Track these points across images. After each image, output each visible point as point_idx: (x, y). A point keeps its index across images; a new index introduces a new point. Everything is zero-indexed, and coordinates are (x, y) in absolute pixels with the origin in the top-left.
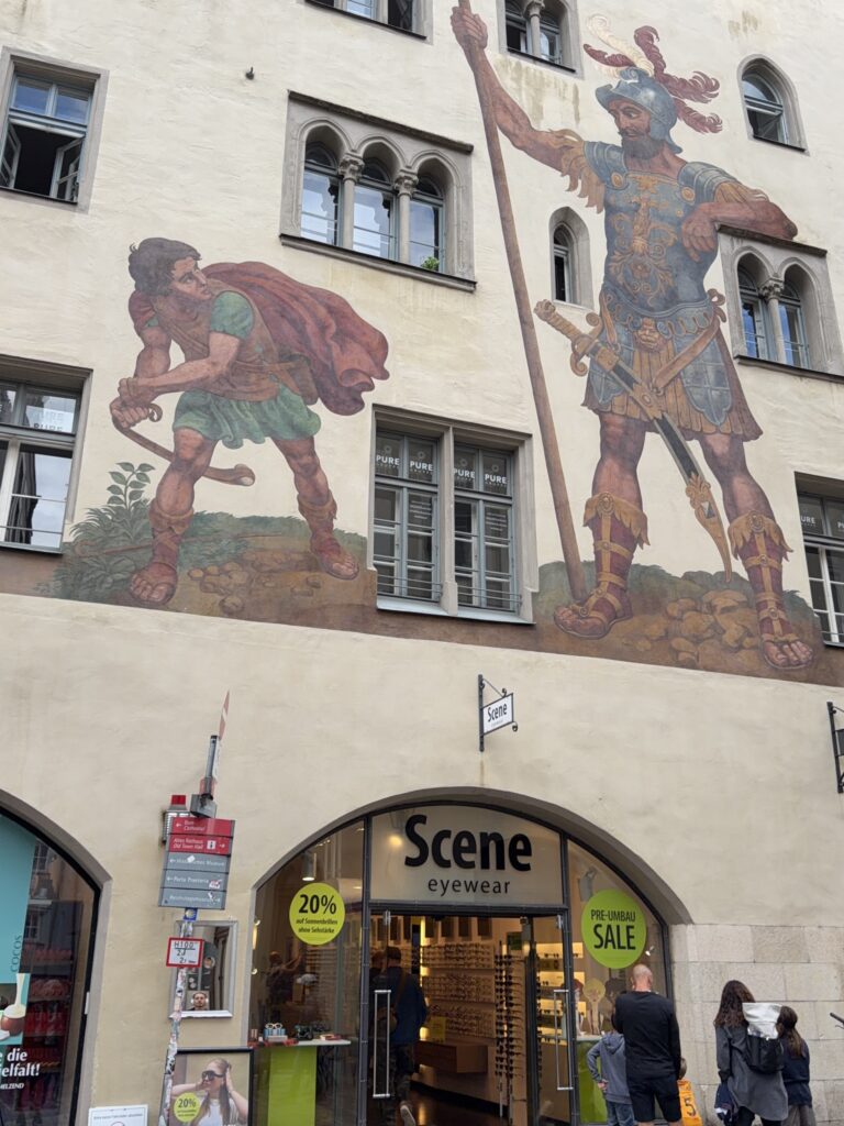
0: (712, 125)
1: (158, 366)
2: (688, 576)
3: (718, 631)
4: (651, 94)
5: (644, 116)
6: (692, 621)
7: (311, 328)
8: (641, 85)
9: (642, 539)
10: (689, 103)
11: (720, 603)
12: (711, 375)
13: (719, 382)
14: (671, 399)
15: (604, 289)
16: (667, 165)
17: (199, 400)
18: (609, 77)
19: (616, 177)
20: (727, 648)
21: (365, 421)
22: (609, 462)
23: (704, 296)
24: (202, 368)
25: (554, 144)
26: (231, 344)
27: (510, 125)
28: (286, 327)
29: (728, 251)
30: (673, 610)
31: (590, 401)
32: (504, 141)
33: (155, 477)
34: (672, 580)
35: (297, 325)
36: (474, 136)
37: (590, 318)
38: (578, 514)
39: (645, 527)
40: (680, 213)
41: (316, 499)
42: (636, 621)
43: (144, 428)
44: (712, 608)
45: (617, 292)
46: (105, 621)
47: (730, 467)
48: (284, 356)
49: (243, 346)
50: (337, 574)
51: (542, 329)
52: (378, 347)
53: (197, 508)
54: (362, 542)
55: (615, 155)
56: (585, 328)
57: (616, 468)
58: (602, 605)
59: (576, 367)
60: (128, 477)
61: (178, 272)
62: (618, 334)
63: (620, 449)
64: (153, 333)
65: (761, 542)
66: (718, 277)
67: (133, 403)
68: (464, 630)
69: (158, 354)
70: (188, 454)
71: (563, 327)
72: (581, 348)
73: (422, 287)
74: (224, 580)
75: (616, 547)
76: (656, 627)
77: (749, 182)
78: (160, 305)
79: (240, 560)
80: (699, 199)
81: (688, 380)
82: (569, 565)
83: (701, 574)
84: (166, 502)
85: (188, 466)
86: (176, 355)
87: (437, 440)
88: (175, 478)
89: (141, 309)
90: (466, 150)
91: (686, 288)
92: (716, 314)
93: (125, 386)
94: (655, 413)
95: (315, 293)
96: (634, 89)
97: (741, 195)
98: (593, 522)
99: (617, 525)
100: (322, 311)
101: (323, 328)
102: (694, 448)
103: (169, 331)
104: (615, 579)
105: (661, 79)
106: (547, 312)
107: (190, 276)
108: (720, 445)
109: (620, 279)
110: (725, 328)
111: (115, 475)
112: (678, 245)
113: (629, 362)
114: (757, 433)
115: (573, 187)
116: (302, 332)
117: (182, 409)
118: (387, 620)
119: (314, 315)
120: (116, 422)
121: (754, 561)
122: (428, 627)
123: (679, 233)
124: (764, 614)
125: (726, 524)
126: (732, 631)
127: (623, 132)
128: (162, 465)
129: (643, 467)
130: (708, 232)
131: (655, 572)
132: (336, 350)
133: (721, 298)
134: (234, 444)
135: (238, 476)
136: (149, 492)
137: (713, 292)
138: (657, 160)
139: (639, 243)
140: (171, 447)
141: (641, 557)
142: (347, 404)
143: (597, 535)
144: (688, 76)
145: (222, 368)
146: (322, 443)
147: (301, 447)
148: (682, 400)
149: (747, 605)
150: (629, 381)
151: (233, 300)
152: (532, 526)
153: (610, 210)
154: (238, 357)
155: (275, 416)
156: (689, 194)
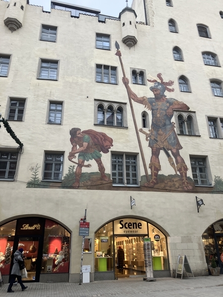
0: (173, 90)
1: (75, 149)
2: (169, 176)
3: (174, 185)
4: (160, 86)
5: (159, 91)
6: (170, 184)
7: (100, 139)
8: (158, 85)
9: (160, 170)
10: (168, 87)
11: (175, 180)
12: (173, 138)
13: (174, 139)
14: (165, 143)
15: (152, 125)
16: (163, 100)
17: (82, 154)
18: (152, 84)
19: (154, 104)
20: (176, 188)
21: (109, 154)
22: (153, 156)
23: (171, 123)
24: (82, 148)
25: (142, 100)
26: (87, 144)
27: (133, 98)
28: (96, 140)
29: (176, 114)
30: (166, 182)
31: (149, 146)
32: (132, 100)
33: (75, 167)
34: (166, 176)
35: (98, 139)
36: (127, 101)
37: (149, 131)
38: (148, 166)
39: (160, 167)
40: (166, 108)
41: (101, 168)
42: (159, 185)
43: (73, 160)
44: (173, 181)
45: (154, 125)
46: (69, 192)
47: (176, 155)
48: (96, 145)
49: (88, 144)
50: (106, 181)
51: (140, 133)
52: (111, 141)
53: (82, 172)
54: (110, 175)
55: (153, 99)
56: (148, 132)
57: (155, 157)
58: (153, 182)
59: (147, 140)
60: (71, 168)
61: (77, 133)
62: (154, 133)
63: (155, 154)
64: (74, 144)
65: (183, 168)
66: (174, 120)
67: (72, 155)
68: (128, 189)
69: (75, 147)
70: (80, 163)
71: (144, 133)
72: (147, 136)
73: (118, 129)
74: (87, 184)
75: (155, 172)
76: (163, 185)
77: (180, 100)
78: (75, 139)
79: (89, 180)
80: (170, 105)
81: (168, 140)
82: (146, 175)
83: (171, 175)
84: (77, 172)
85: (81, 165)
86: (78, 147)
87: (122, 155)
88: (78, 167)
89: (72, 140)
90: (126, 104)
91: (168, 122)
92: (173, 126)
93: (70, 153)
94: (162, 146)
95: (100, 133)
96: (157, 86)
97: (178, 103)
98: (151, 167)
99: (155, 167)
100: (101, 136)
101: (102, 139)
102: (170, 152)
103: (77, 143)
104: (155, 177)
105: (163, 83)
106: (141, 130)
107: (79, 133)
108: (174, 151)
109: (155, 123)
110: (175, 129)
111: (69, 168)
112: (166, 115)
113: (157, 138)
114: (182, 148)
115: (145, 107)
116: (98, 140)
117: (79, 156)
118: (115, 188)
119: (100, 137)
120: (69, 159)
121: (182, 172)
122: (121, 188)
123: (166, 112)
124: (183, 181)
125: (176, 165)
126: (177, 185)
127: (155, 95)
128: (76, 165)
129: (160, 157)
130: (172, 111)
131: (163, 175)
132: (104, 142)
133: (174, 123)
134: (88, 161)
135: (88, 166)
136: (75, 170)
137: (173, 123)
138: (161, 99)
139: (158, 115)
140: (78, 162)
141: (160, 173)
142: (106, 151)
143: (151, 170)
144: (168, 82)
145: (85, 148)
146: (102, 159)
147: (98, 160)
148: (167, 143)
149: (180, 180)
150: (157, 141)
151: (87, 136)
152: (139, 169)
153: (153, 110)
154: (88, 146)
155: (94, 155)
156: (168, 104)
